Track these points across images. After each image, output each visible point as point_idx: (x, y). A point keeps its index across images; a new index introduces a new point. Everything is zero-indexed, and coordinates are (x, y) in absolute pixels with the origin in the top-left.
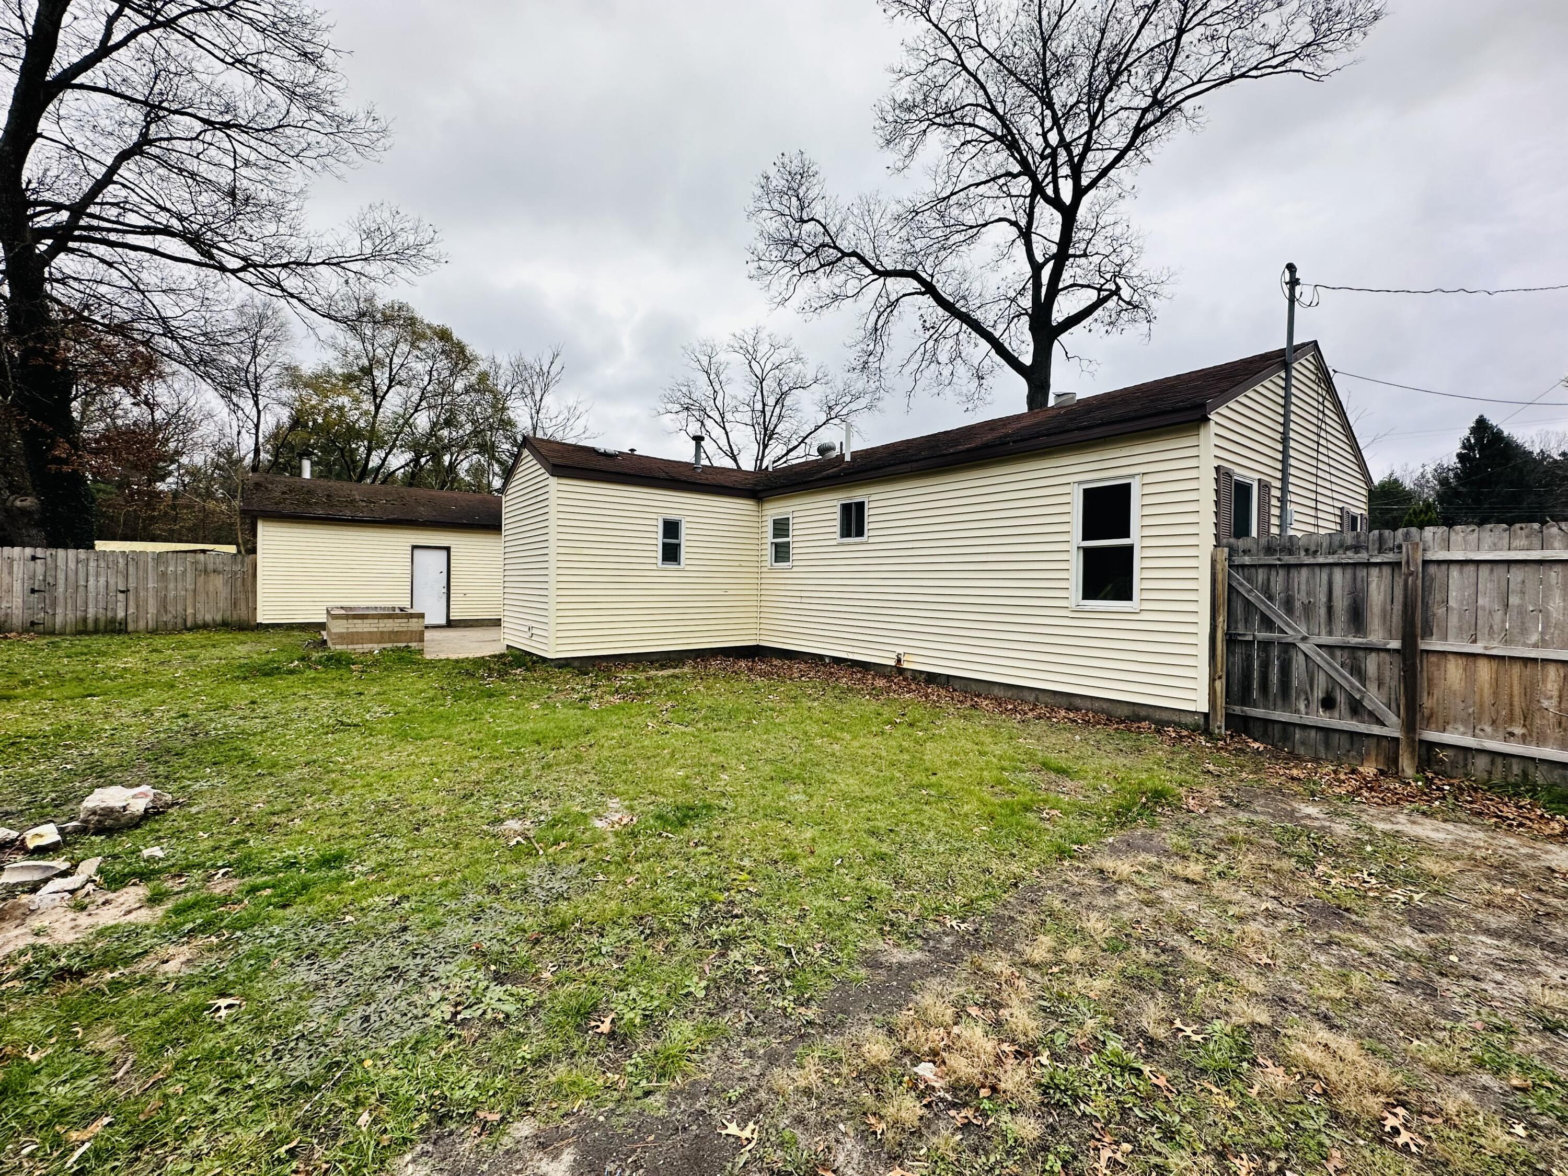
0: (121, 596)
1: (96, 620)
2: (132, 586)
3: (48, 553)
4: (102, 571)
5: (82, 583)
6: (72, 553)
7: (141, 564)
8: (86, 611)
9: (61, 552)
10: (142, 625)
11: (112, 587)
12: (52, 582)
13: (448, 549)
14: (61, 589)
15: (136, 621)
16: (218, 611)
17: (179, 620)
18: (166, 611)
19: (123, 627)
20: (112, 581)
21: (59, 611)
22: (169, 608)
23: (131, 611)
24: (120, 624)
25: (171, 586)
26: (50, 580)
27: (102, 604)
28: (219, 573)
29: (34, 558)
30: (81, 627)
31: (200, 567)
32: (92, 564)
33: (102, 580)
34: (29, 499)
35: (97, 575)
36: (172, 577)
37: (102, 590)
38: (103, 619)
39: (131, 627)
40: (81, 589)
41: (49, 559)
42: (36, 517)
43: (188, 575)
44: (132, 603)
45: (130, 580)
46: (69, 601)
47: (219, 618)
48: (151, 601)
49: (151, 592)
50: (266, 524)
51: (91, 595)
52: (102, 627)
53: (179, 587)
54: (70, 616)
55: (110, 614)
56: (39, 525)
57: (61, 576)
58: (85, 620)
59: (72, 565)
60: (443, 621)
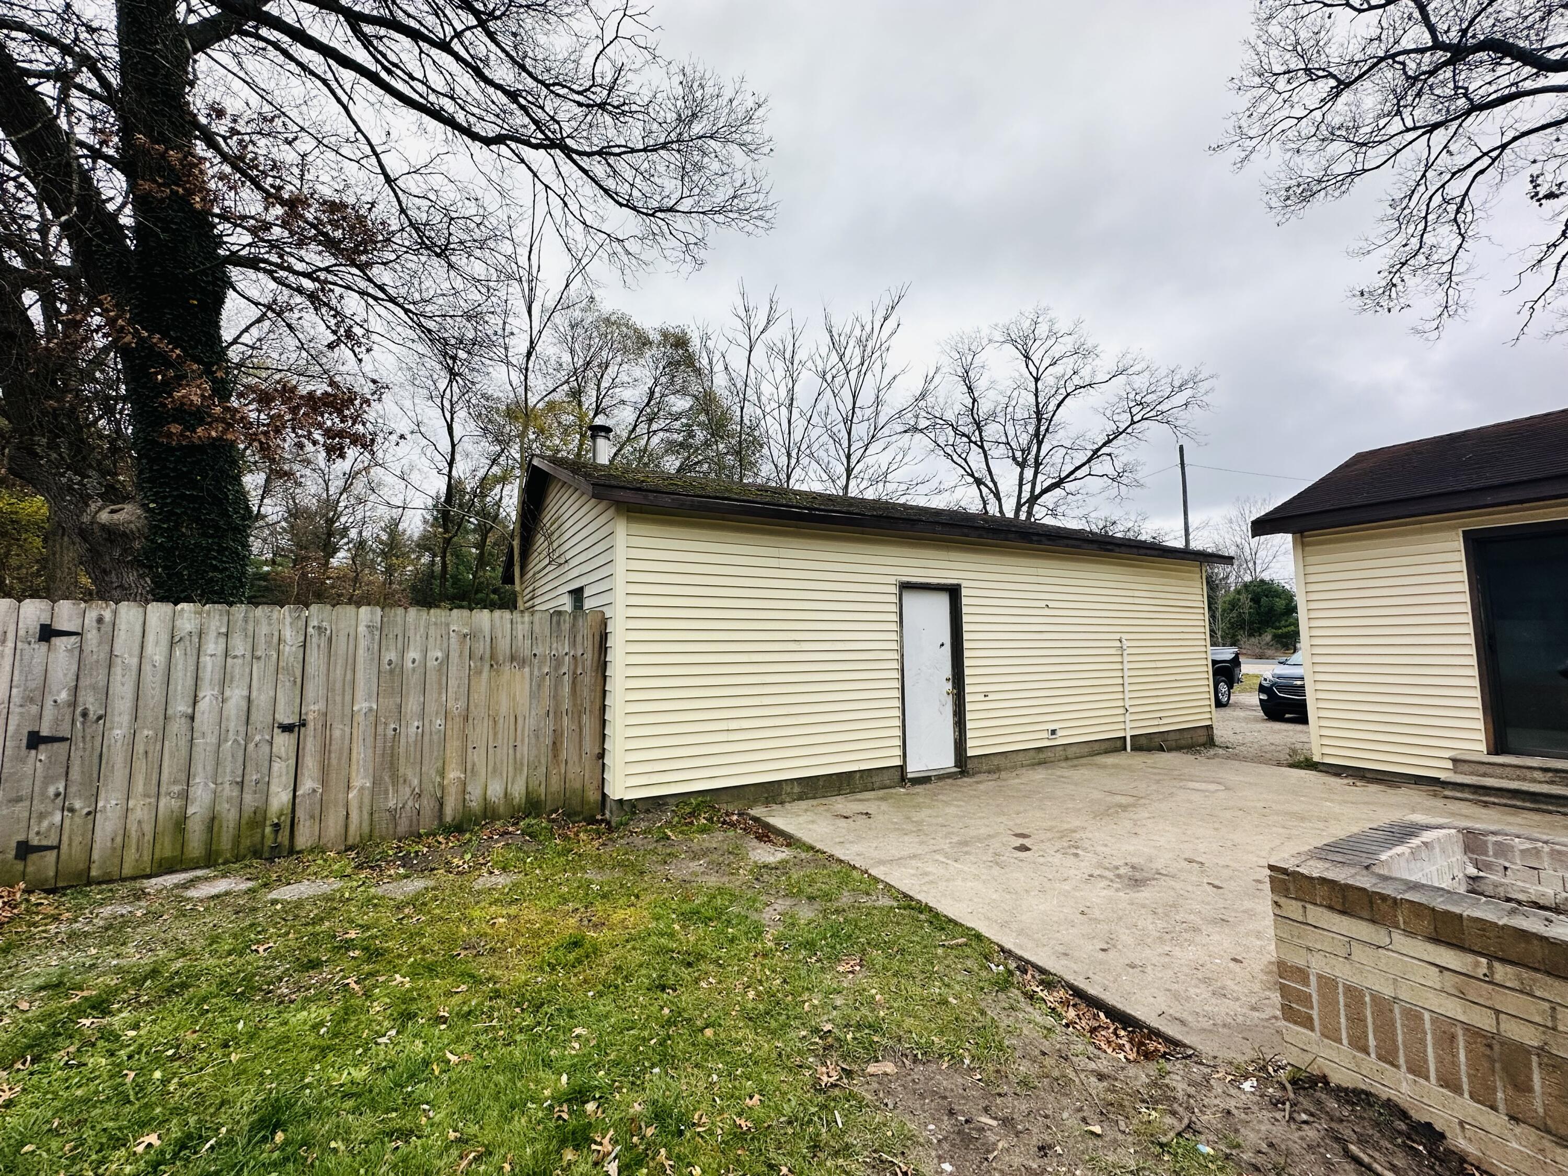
0: (283, 742)
1: (212, 822)
2: (313, 710)
3: (91, 615)
4: (237, 667)
5: (181, 707)
6: (158, 612)
7: (341, 645)
8: (185, 796)
9: (128, 613)
10: (333, 826)
11: (260, 717)
12: (94, 710)
13: (954, 592)
14: (119, 732)
15: (320, 817)
16: (517, 768)
17: (428, 804)
18: (395, 778)
19: (284, 837)
20: (262, 699)
21: (110, 801)
22: (405, 769)
23: (308, 784)
24: (277, 827)
25: (412, 705)
26: (89, 701)
27: (230, 771)
28: (523, 663)
29: (47, 633)
30: (167, 849)
31: (482, 647)
32: (213, 646)
33: (236, 695)
34: (128, 507)
35: (224, 681)
36: (414, 680)
37: (234, 723)
38: (229, 815)
39: (303, 840)
40: (178, 726)
41: (92, 636)
42: (137, 545)
43: (453, 670)
44: (310, 763)
45: (310, 693)
46: (140, 766)
47: (518, 791)
48: (360, 753)
49: (362, 726)
50: (637, 528)
51: (205, 743)
52: (225, 843)
53: (431, 707)
54: (140, 811)
55: (249, 800)
56: (143, 563)
57: (122, 688)
58: (180, 823)
59: (156, 653)
60: (947, 761)
